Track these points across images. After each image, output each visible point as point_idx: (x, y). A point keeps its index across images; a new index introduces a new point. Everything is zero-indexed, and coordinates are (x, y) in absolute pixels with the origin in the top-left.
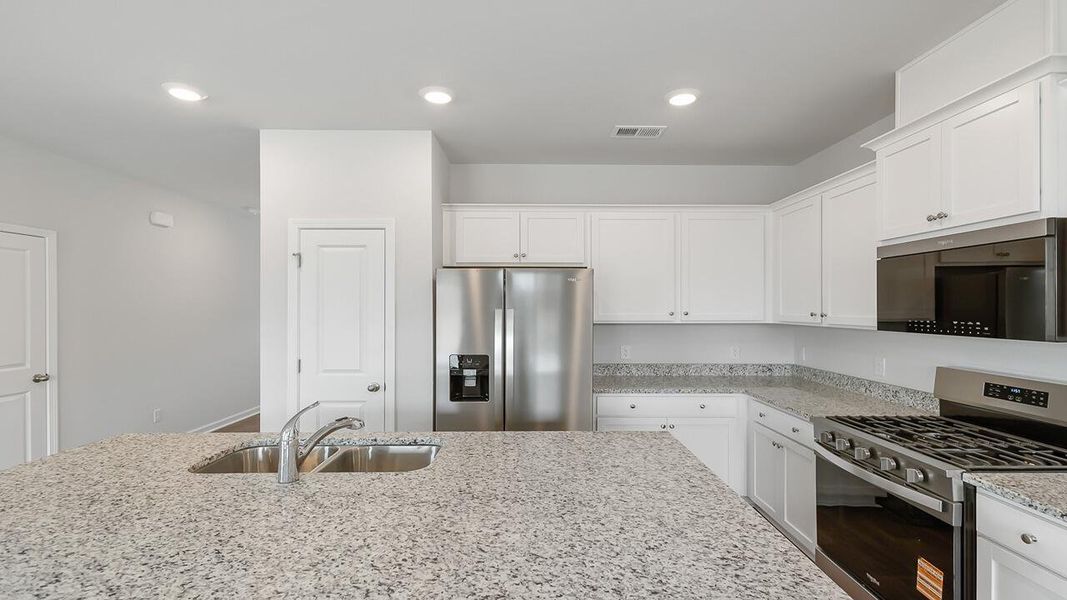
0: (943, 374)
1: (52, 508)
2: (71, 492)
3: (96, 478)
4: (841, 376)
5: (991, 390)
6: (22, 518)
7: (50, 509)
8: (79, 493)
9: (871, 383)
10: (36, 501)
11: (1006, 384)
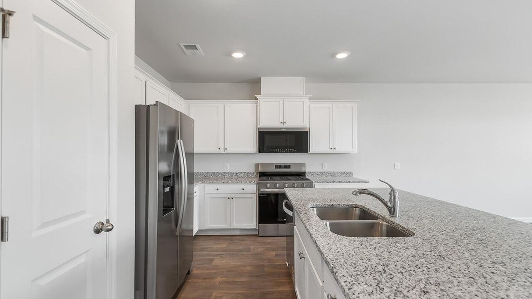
0: (257, 165)
1: (505, 246)
2: (490, 251)
3: (467, 254)
4: (207, 173)
5: (277, 167)
6: (524, 247)
7: (507, 246)
8: (485, 249)
9: (224, 173)
10: (514, 255)
11: (280, 165)
